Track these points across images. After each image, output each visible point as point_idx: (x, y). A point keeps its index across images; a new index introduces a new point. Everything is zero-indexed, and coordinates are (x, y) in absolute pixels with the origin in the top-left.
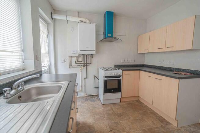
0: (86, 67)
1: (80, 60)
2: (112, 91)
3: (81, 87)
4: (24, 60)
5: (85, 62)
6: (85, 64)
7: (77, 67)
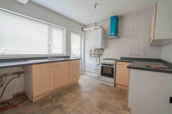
0: (99, 57)
1: (96, 52)
2: (107, 75)
3: (96, 70)
4: (64, 51)
5: (99, 54)
6: (99, 56)
7: (94, 57)
